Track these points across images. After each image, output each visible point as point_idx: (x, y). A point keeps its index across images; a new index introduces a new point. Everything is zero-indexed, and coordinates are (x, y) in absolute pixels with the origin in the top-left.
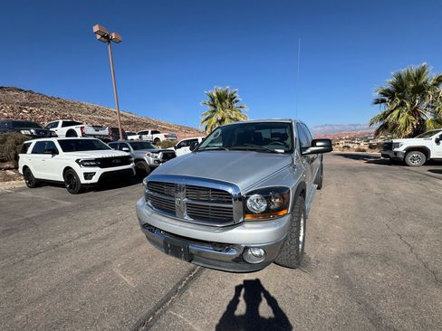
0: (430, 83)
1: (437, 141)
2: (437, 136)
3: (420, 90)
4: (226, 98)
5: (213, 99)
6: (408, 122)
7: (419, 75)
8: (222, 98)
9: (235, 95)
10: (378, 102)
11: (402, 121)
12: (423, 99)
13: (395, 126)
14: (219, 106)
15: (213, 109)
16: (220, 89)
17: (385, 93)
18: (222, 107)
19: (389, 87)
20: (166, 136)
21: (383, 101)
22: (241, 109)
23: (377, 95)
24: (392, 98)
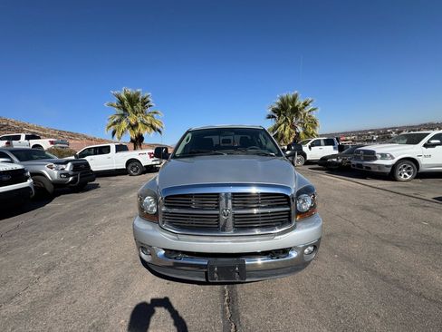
0: (301, 106)
1: (310, 148)
2: (309, 144)
3: (295, 111)
4: (138, 101)
5: (121, 101)
6: (290, 134)
7: (294, 99)
8: (133, 100)
9: (149, 99)
10: (269, 117)
11: (287, 132)
12: (297, 117)
13: (283, 136)
14: (129, 109)
15: (122, 112)
16: (130, 91)
17: (274, 111)
18: (133, 110)
19: (276, 106)
20: (52, 143)
21: (273, 117)
22: (155, 115)
23: (269, 112)
24: (279, 115)
